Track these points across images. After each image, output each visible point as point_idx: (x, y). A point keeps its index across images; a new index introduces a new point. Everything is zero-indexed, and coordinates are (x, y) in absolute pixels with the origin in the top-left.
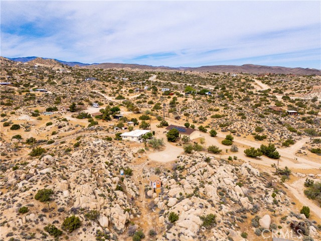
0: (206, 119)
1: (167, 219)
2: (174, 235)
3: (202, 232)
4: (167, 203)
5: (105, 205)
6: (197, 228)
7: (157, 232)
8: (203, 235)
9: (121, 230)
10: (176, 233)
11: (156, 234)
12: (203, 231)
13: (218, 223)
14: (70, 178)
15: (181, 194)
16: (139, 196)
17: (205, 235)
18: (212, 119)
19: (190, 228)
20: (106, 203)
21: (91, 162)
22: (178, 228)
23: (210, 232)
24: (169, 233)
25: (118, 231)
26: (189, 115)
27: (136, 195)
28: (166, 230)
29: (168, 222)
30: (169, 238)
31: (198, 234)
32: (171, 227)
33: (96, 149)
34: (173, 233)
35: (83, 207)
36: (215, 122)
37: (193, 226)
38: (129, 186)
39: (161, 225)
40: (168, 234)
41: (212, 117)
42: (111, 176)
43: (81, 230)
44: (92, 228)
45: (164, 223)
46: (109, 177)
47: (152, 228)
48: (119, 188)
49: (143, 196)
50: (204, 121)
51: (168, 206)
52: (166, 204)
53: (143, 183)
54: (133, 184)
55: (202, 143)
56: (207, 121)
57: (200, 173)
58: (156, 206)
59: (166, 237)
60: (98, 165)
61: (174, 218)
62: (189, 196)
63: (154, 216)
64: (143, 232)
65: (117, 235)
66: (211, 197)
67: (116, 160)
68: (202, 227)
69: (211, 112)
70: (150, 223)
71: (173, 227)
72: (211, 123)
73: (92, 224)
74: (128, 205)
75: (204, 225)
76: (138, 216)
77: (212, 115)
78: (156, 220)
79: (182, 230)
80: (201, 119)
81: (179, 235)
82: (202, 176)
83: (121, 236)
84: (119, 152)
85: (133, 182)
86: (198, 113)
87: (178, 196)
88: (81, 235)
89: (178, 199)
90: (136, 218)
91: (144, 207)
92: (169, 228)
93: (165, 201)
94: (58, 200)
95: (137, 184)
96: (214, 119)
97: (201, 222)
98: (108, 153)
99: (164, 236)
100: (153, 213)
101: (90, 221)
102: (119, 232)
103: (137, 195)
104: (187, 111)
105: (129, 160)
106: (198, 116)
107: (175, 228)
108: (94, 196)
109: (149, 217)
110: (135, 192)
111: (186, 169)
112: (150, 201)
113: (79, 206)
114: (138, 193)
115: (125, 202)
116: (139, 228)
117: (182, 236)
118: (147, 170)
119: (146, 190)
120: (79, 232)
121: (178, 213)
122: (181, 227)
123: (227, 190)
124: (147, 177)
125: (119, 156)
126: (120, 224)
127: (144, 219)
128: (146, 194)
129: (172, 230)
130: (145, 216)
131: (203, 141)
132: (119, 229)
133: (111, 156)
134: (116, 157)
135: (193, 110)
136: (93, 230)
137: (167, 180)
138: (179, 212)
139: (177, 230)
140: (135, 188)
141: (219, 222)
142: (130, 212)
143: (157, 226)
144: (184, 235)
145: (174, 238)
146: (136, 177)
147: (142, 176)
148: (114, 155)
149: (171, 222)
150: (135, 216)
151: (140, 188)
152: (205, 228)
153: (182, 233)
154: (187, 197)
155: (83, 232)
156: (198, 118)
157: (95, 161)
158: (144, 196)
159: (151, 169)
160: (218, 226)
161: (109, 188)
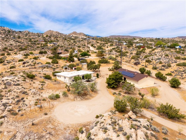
0: (170, 66)
18: (178, 67)
26: (151, 62)
36: (181, 70)
41: (178, 65)
50: (167, 68)
55: (154, 95)
56: (170, 68)
69: (178, 60)
72: (176, 71)
77: (178, 63)
80: (163, 66)
86: (161, 60)
96: (180, 67)
104: (150, 58)
106: (161, 63)
131: (155, 93)
135: (156, 57)
156: (160, 65)
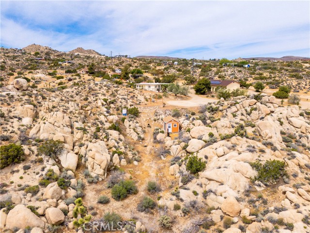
1: (184, 167)
2: (195, 193)
3: (256, 191)
4: (187, 146)
5: (83, 142)
6: (244, 183)
7: (162, 187)
8: (260, 197)
9: (97, 177)
10: (200, 191)
11: (160, 190)
12: (258, 189)
13: (292, 177)
14: (42, 106)
15: (211, 135)
16: (143, 139)
17: (265, 197)
18: (255, 80)
19: (229, 182)
20: (84, 139)
21: (86, 99)
22: (204, 181)
23: (275, 192)
24: (185, 189)
25: (91, 177)
26: (225, 77)
27: (140, 137)
28: (181, 184)
29: (186, 172)
30: (184, 198)
31: (248, 196)
32: (189, 181)
33: (97, 88)
34: (192, 189)
35: (41, 138)
37: (236, 180)
38: (131, 127)
39: (173, 177)
40: (182, 192)
42: (106, 114)
43: (20, 166)
44: (41, 167)
45: (178, 175)
46: (105, 116)
47: (154, 180)
48: (114, 128)
49: (149, 139)
51: (187, 152)
52: (184, 148)
53: (152, 127)
54: (137, 125)
57: (244, 113)
58: (167, 152)
59: (178, 196)
60: (95, 103)
61: (196, 167)
62: (226, 138)
63: (162, 165)
64: (137, 185)
65: (87, 184)
66: (271, 138)
67: (120, 100)
68: (257, 182)
70: (153, 174)
71: (194, 180)
73: (45, 161)
74: (123, 147)
75: (259, 178)
76: (135, 163)
77: (254, 77)
78: (165, 171)
79: (213, 186)
81: (205, 194)
82: (248, 117)
83: (94, 186)
84: (126, 93)
85: (137, 123)
86: (236, 75)
87: (207, 138)
88: (15, 174)
89: (205, 142)
90: (131, 165)
91: (147, 153)
92: (186, 181)
93: (183, 144)
94: (8, 126)
95: (144, 126)
97: (254, 173)
98: (110, 92)
99: (173, 194)
100: (160, 161)
101: (43, 156)
102: (91, 179)
103: (141, 139)
104: (222, 74)
105: (138, 103)
106: (236, 78)
107: (199, 181)
108: (70, 130)
109: (153, 165)
110: (138, 134)
111: (220, 111)
112: (159, 146)
113: (35, 136)
114: (142, 136)
115: (118, 143)
116: (131, 178)
117: (212, 196)
118: (161, 112)
119: (155, 134)
120: (15, 169)
121: (204, 160)
122: (210, 180)
123: (297, 134)
124: (160, 120)
125: (126, 97)
126: (97, 167)
127: (144, 167)
128: (155, 138)
129: (193, 185)
130: (146, 164)
132: (93, 175)
133: (115, 96)
134: (121, 97)
135: (229, 73)
136: (43, 169)
137: (188, 122)
138: (206, 157)
139: (201, 186)
140: (139, 130)
141: (295, 176)
142: (123, 156)
143: (164, 179)
144: (215, 193)
145: (193, 198)
146: (145, 119)
147: (152, 119)
148: (118, 96)
149: (191, 173)
150: (129, 162)
151: (147, 131)
152: (262, 184)
153: (211, 191)
154: (223, 139)
155: (22, 171)
157: (91, 99)
158: (152, 140)
159: (167, 112)
160: (292, 182)
161: (100, 126)
